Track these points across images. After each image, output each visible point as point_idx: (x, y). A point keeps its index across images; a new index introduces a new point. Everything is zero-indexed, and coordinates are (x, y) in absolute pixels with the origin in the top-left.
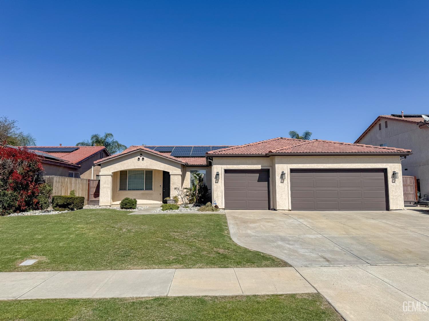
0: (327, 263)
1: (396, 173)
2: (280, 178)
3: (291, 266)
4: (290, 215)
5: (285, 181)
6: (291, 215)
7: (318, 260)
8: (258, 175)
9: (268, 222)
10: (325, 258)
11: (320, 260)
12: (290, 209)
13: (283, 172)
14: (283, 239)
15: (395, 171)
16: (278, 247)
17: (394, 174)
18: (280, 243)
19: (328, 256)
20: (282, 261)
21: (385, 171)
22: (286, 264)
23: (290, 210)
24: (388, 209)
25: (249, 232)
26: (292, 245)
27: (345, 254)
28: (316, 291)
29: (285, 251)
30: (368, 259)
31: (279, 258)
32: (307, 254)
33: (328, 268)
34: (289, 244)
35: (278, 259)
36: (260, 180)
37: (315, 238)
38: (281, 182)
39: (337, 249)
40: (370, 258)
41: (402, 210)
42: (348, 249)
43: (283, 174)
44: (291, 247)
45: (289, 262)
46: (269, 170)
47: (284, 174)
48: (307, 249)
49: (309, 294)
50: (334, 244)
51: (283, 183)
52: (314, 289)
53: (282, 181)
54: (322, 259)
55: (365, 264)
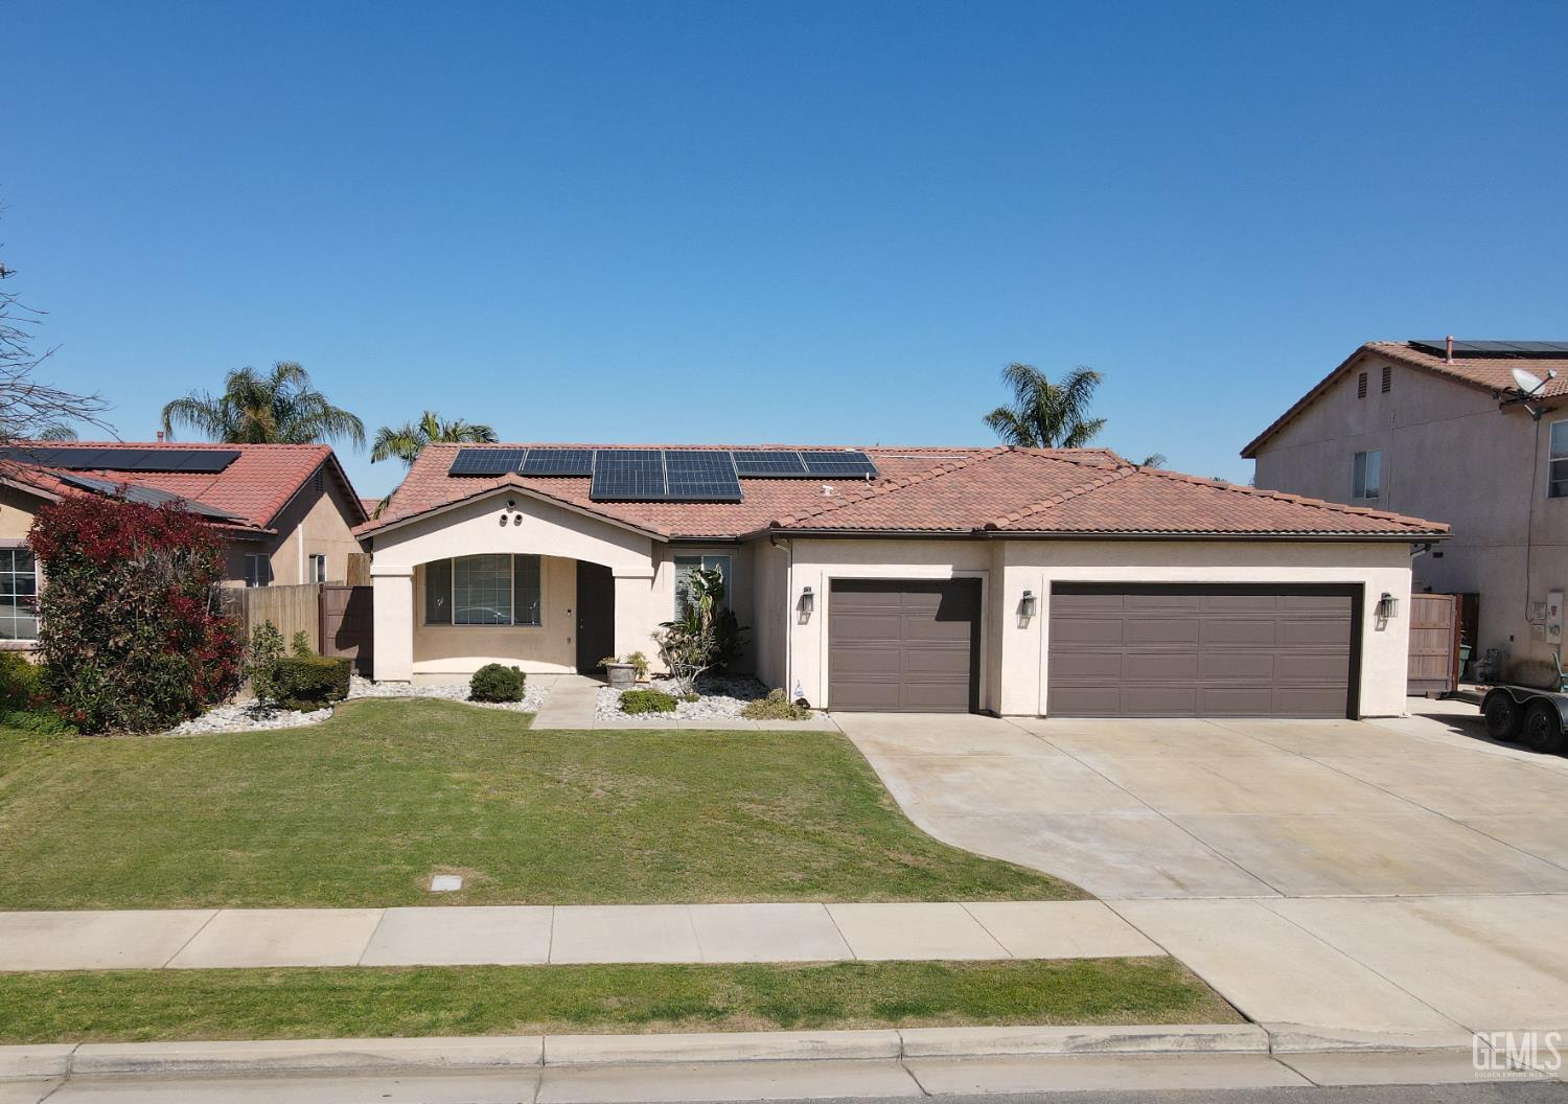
0: (1179, 891)
1: (1390, 601)
2: (1017, 613)
3: (1093, 897)
4: (1049, 739)
5: (1034, 622)
6: (1052, 736)
7: (1155, 882)
8: (939, 597)
9: (993, 766)
10: (1172, 878)
11: (1161, 882)
12: (1044, 712)
13: (1027, 593)
14: (1055, 825)
15: (1391, 593)
16: (1047, 846)
17: (1385, 603)
18: (1048, 835)
19: (1179, 871)
20: (1069, 885)
21: (1356, 591)
22: (1079, 894)
23: (1044, 717)
24: (1352, 712)
25: (952, 800)
26: (1081, 841)
27: (1222, 868)
28: (1165, 953)
29: (1070, 860)
30: (1278, 883)
31: (1058, 876)
32: (1124, 866)
33: (1183, 902)
34: (1074, 839)
35: (1057, 879)
36: (943, 615)
37: (1139, 822)
38: (1020, 627)
39: (1200, 853)
40: (1283, 879)
41: (1397, 717)
42: (1228, 853)
43: (1026, 602)
44: (1080, 846)
45: (1087, 887)
46: (979, 581)
47: (1032, 600)
48: (1123, 853)
49: (1151, 958)
50: (1192, 839)
51: (1025, 627)
52: (1159, 949)
53: (1023, 624)
54: (1166, 882)
55: (1270, 894)
